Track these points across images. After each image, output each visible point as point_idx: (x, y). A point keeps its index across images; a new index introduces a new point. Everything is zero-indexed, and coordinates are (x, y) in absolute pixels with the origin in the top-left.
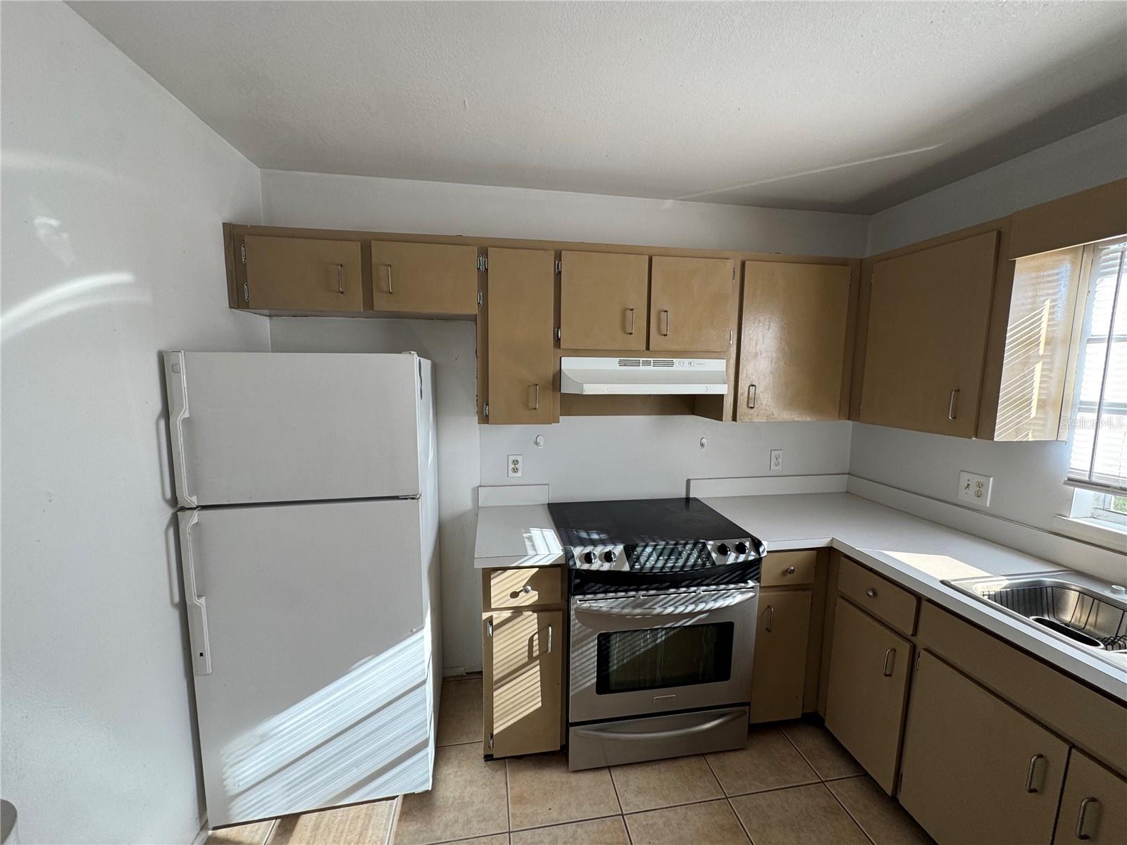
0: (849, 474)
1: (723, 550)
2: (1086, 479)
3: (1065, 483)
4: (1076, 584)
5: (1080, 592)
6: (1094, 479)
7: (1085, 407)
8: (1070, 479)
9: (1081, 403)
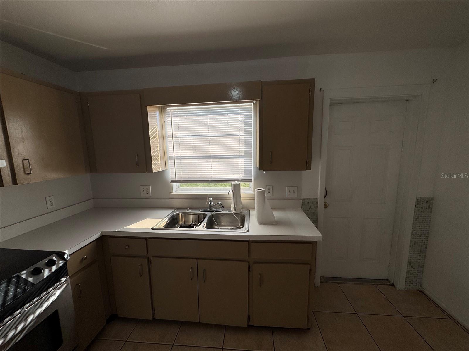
0: (93, 199)
1: (37, 272)
2: (175, 180)
3: (171, 183)
4: (180, 212)
5: (182, 214)
6: (177, 180)
7: (171, 158)
8: (171, 181)
9: (170, 157)
